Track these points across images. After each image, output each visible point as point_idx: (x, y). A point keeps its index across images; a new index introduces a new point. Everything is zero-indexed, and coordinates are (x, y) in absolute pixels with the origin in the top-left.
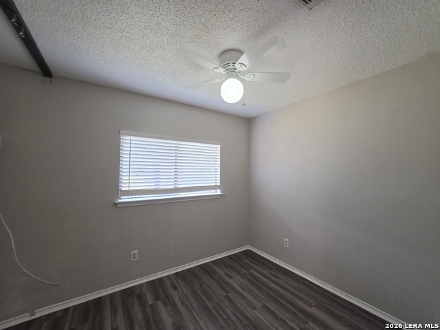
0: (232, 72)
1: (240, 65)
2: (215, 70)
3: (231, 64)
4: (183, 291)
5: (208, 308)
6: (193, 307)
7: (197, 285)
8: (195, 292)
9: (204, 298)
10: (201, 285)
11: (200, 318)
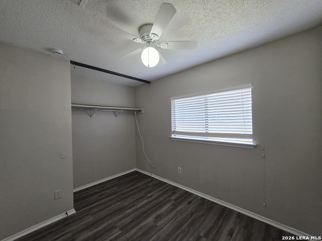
0: (149, 42)
1: (153, 35)
2: (135, 40)
3: (146, 37)
4: (189, 208)
5: (181, 226)
6: (178, 218)
7: (200, 214)
8: (192, 214)
9: (189, 221)
10: (202, 216)
11: (170, 225)
